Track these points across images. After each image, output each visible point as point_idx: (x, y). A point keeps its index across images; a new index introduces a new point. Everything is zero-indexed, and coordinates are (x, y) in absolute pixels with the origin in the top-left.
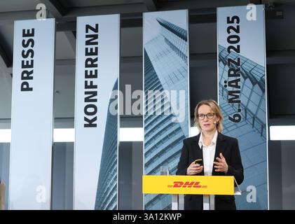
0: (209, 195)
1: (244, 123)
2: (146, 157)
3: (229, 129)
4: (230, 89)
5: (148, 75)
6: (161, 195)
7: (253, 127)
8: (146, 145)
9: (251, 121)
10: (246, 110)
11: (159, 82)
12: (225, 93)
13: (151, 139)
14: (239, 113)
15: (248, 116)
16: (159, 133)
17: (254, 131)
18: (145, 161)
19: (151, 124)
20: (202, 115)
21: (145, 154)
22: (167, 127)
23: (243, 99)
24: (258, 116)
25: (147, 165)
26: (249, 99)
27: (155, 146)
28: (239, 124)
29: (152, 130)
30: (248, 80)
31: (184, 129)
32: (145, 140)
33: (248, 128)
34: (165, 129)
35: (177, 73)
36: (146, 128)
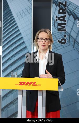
0: (42, 91)
1: (68, 44)
2: (3, 65)
3: (58, 48)
4: (59, 22)
5: (6, 12)
6: (13, 90)
7: (74, 47)
8: (3, 57)
9: (73, 43)
10: (70, 36)
11: (13, 16)
12: (56, 25)
13: (7, 54)
14: (65, 38)
15: (71, 40)
16: (12, 50)
17: (74, 50)
18: (2, 68)
19: (7, 44)
20: (41, 39)
21: (3, 64)
22: (17, 46)
23: (68, 29)
24: (77, 40)
25: (3, 71)
26: (72, 29)
27: (9, 59)
28: (64, 45)
29: (8, 48)
30: (71, 16)
31: (28, 48)
32: (3, 54)
33: (71, 47)
34: (16, 47)
35: (25, 11)
36: (3, 47)
